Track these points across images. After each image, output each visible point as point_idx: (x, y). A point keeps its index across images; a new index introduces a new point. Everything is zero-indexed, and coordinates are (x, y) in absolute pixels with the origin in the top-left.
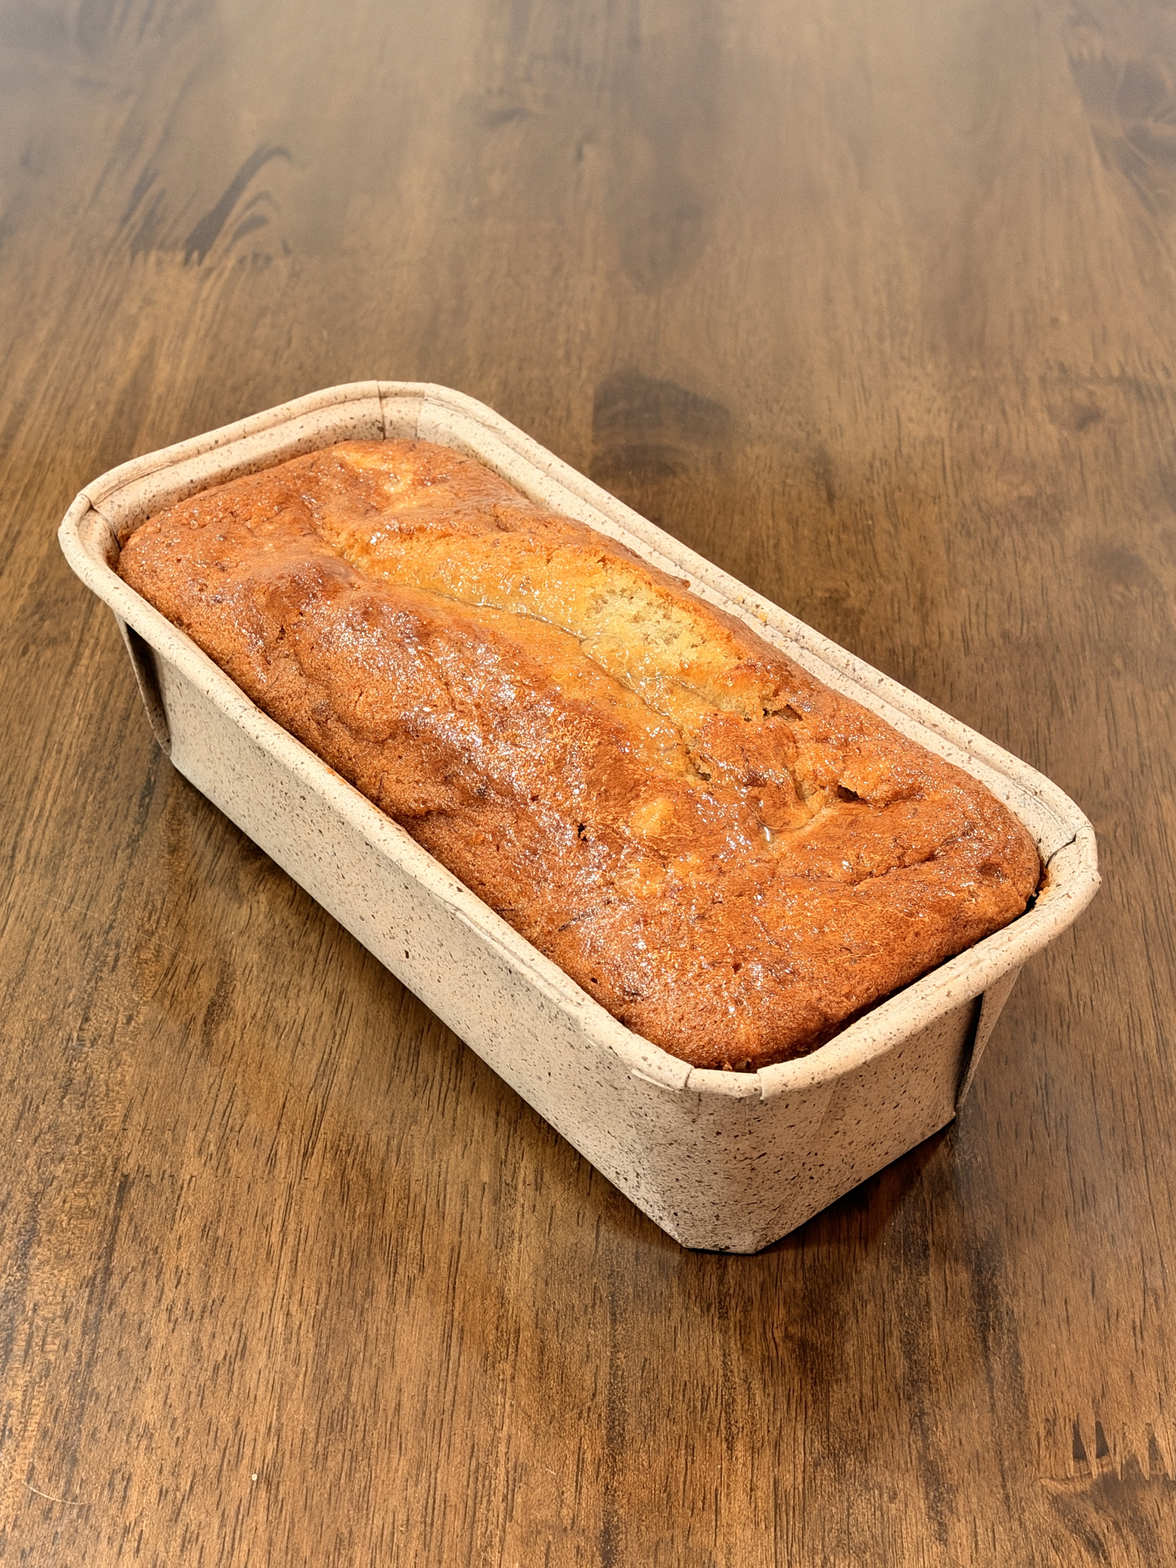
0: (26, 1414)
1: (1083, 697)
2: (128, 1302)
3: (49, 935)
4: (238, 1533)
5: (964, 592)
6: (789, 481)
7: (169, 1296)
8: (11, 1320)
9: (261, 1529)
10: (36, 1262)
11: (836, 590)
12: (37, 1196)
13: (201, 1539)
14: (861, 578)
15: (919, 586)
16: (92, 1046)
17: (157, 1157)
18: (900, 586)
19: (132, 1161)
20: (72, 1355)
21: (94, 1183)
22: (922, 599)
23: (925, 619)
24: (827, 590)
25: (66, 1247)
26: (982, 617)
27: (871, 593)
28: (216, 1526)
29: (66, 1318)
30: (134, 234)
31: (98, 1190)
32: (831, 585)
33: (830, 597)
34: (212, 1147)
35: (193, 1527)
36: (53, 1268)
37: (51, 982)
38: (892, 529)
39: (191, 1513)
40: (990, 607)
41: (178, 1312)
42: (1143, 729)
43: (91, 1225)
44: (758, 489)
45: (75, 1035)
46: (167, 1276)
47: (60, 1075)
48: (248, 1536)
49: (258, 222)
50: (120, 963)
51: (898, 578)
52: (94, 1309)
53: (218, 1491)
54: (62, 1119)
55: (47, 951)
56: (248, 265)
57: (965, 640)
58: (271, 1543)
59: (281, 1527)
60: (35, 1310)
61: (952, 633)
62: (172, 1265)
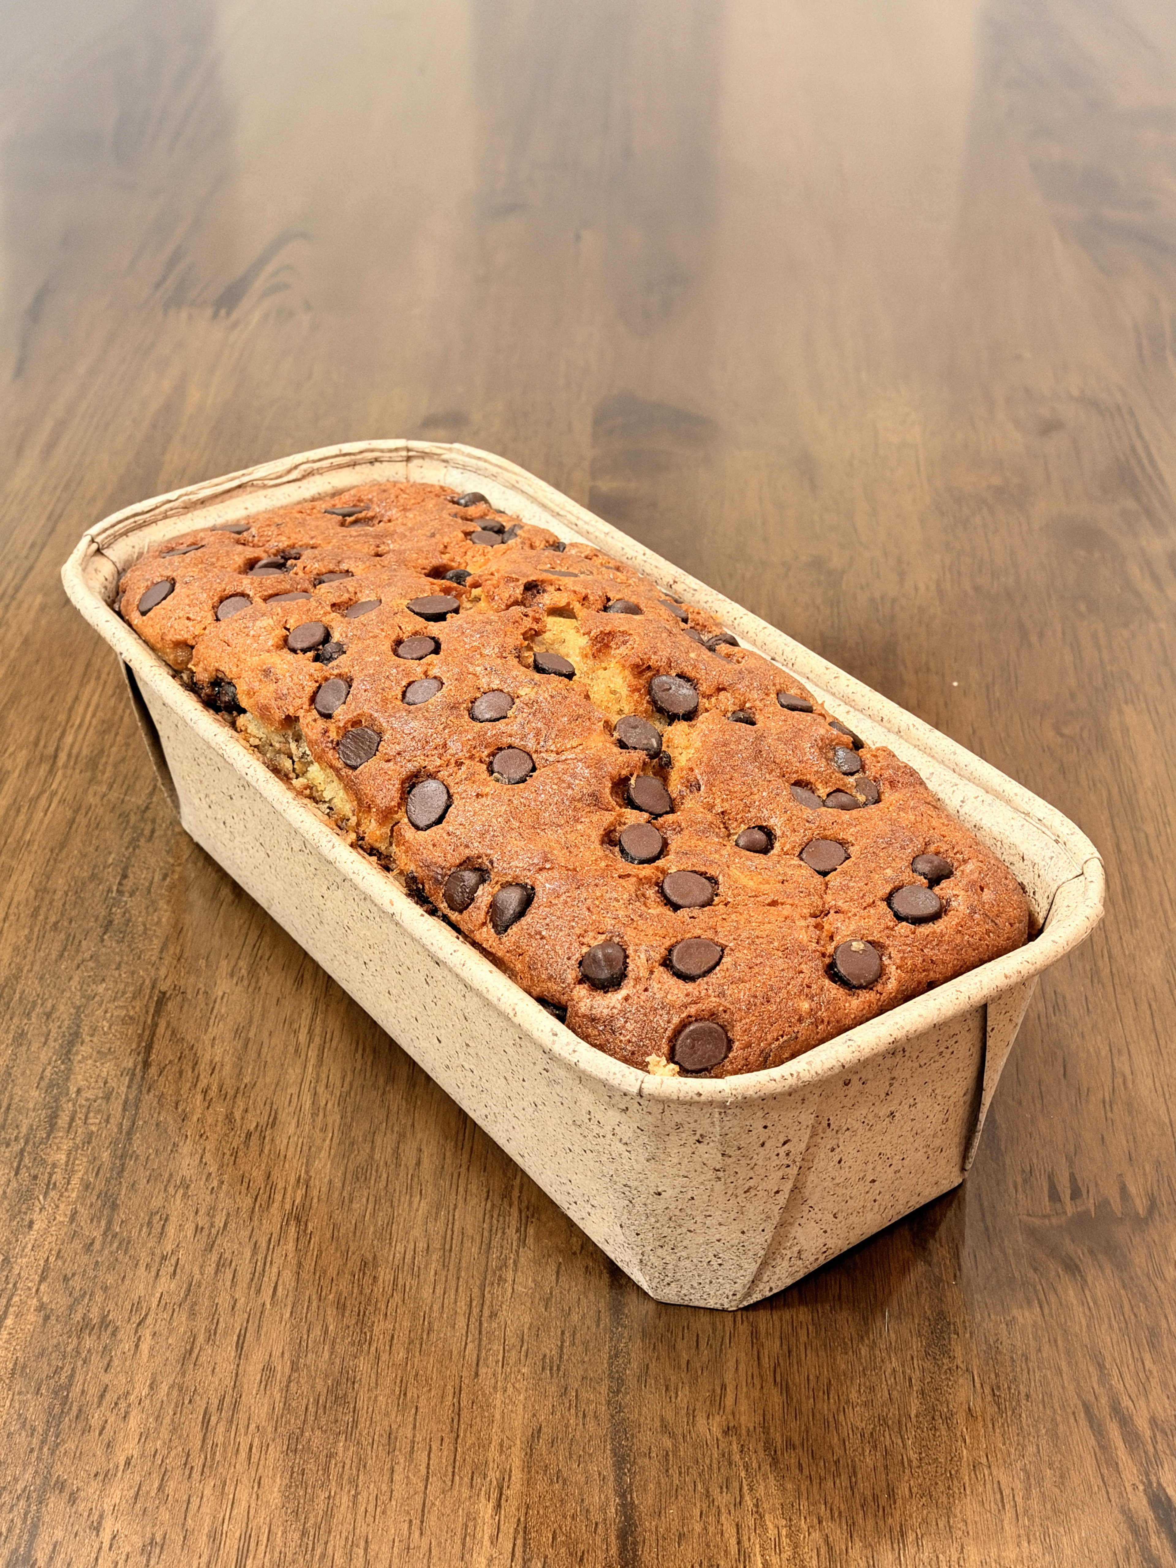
2: (165, 1086)
3: (90, 814)
4: (269, 1259)
7: (204, 1081)
8: (56, 1100)
9: (290, 1256)
10: (79, 1057)
12: (80, 1008)
13: (233, 1264)
14: (842, 546)
16: (131, 896)
18: (879, 553)
19: (168, 981)
20: (113, 1126)
21: (133, 998)
23: (902, 577)
28: (249, 1254)
29: (107, 1098)
31: (137, 1003)
34: (243, 971)
35: (227, 1255)
36: (95, 1062)
37: (92, 849)
39: (226, 1244)
41: (213, 1092)
43: (129, 1030)
45: (115, 888)
46: (203, 1066)
48: (278, 1261)
50: (156, 835)
52: (134, 1093)
53: (250, 1228)
54: (103, 951)
55: (88, 826)
58: (300, 1265)
59: (310, 1254)
60: (78, 1094)
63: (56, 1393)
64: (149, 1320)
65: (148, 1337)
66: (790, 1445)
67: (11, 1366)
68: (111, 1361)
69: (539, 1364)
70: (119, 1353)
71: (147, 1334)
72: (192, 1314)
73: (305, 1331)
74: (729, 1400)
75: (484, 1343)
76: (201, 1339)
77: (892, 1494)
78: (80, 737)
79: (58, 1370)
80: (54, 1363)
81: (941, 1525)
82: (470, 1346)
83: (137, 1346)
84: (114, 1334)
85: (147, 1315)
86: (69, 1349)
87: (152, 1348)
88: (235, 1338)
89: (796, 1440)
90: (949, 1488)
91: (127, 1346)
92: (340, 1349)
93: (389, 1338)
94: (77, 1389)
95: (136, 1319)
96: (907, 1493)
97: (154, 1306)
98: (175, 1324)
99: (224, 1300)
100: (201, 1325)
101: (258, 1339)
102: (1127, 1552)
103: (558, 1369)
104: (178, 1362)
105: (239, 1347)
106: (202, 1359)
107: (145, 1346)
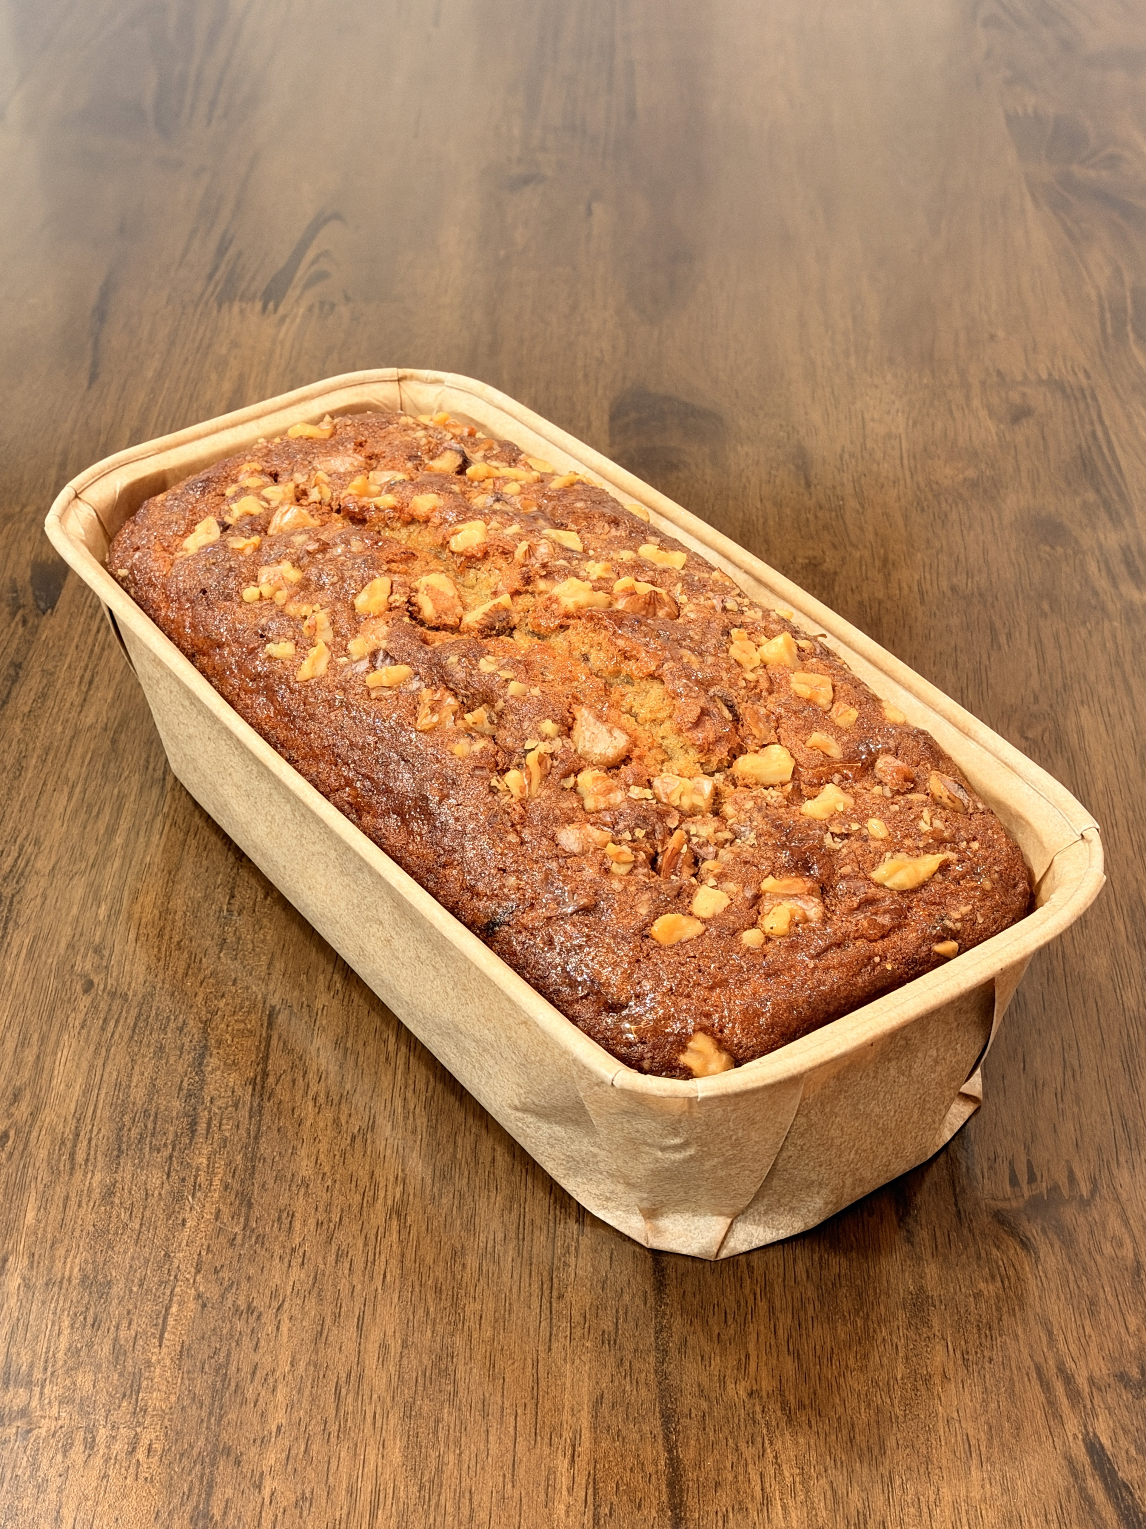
0: (211, 1172)
1: (1017, 634)
2: (282, 1093)
4: (378, 1249)
5: (919, 555)
6: (774, 472)
7: (313, 1090)
8: (194, 1109)
9: (395, 1246)
10: (210, 1069)
11: (815, 558)
12: (206, 1023)
13: (350, 1255)
14: (835, 547)
15: (882, 551)
16: (239, 915)
17: (296, 993)
18: (867, 553)
19: (277, 995)
20: (243, 1132)
21: (249, 1012)
22: (885, 562)
23: (887, 577)
24: (808, 558)
25: (232, 1057)
26: (935, 575)
27: (843, 559)
28: (361, 1245)
29: (236, 1106)
30: (219, 288)
31: (253, 1017)
32: (811, 553)
33: (810, 563)
34: (340, 985)
35: (343, 1247)
36: (223, 1072)
37: (202, 870)
38: (858, 507)
39: (341, 1237)
40: (941, 568)
41: (322, 1099)
42: (1066, 657)
43: (248, 1043)
44: (748, 479)
45: (225, 907)
46: (311, 1075)
47: (216, 936)
48: (386, 1252)
49: (322, 276)
51: (865, 547)
52: (257, 1100)
53: (361, 1222)
54: (220, 968)
56: (316, 310)
57: (921, 593)
58: (403, 1255)
59: (410, 1244)
60: (211, 1102)
61: (910, 588)
62: (314, 1068)
63: (217, 1371)
64: (286, 1305)
65: (287, 1321)
66: (800, 1403)
67: (179, 1348)
68: (257, 1343)
69: (600, 1338)
70: (264, 1334)
71: (285, 1317)
72: (320, 1300)
73: (411, 1312)
74: (751, 1365)
75: (555, 1321)
76: (328, 1323)
77: (882, 1445)
79: (216, 1351)
80: (213, 1345)
81: (922, 1471)
82: (543, 1324)
83: (278, 1328)
84: (259, 1318)
85: (283, 1301)
86: (224, 1332)
87: (290, 1331)
88: (356, 1322)
89: (804, 1398)
90: (928, 1440)
91: (270, 1328)
92: (440, 1328)
93: (478, 1318)
94: (232, 1369)
95: (275, 1305)
96: (895, 1444)
97: (288, 1293)
98: (307, 1309)
99: (344, 1285)
100: (328, 1310)
101: (374, 1320)
103: (615, 1341)
104: (311, 1342)
105: (360, 1327)
106: (331, 1339)
107: (284, 1329)
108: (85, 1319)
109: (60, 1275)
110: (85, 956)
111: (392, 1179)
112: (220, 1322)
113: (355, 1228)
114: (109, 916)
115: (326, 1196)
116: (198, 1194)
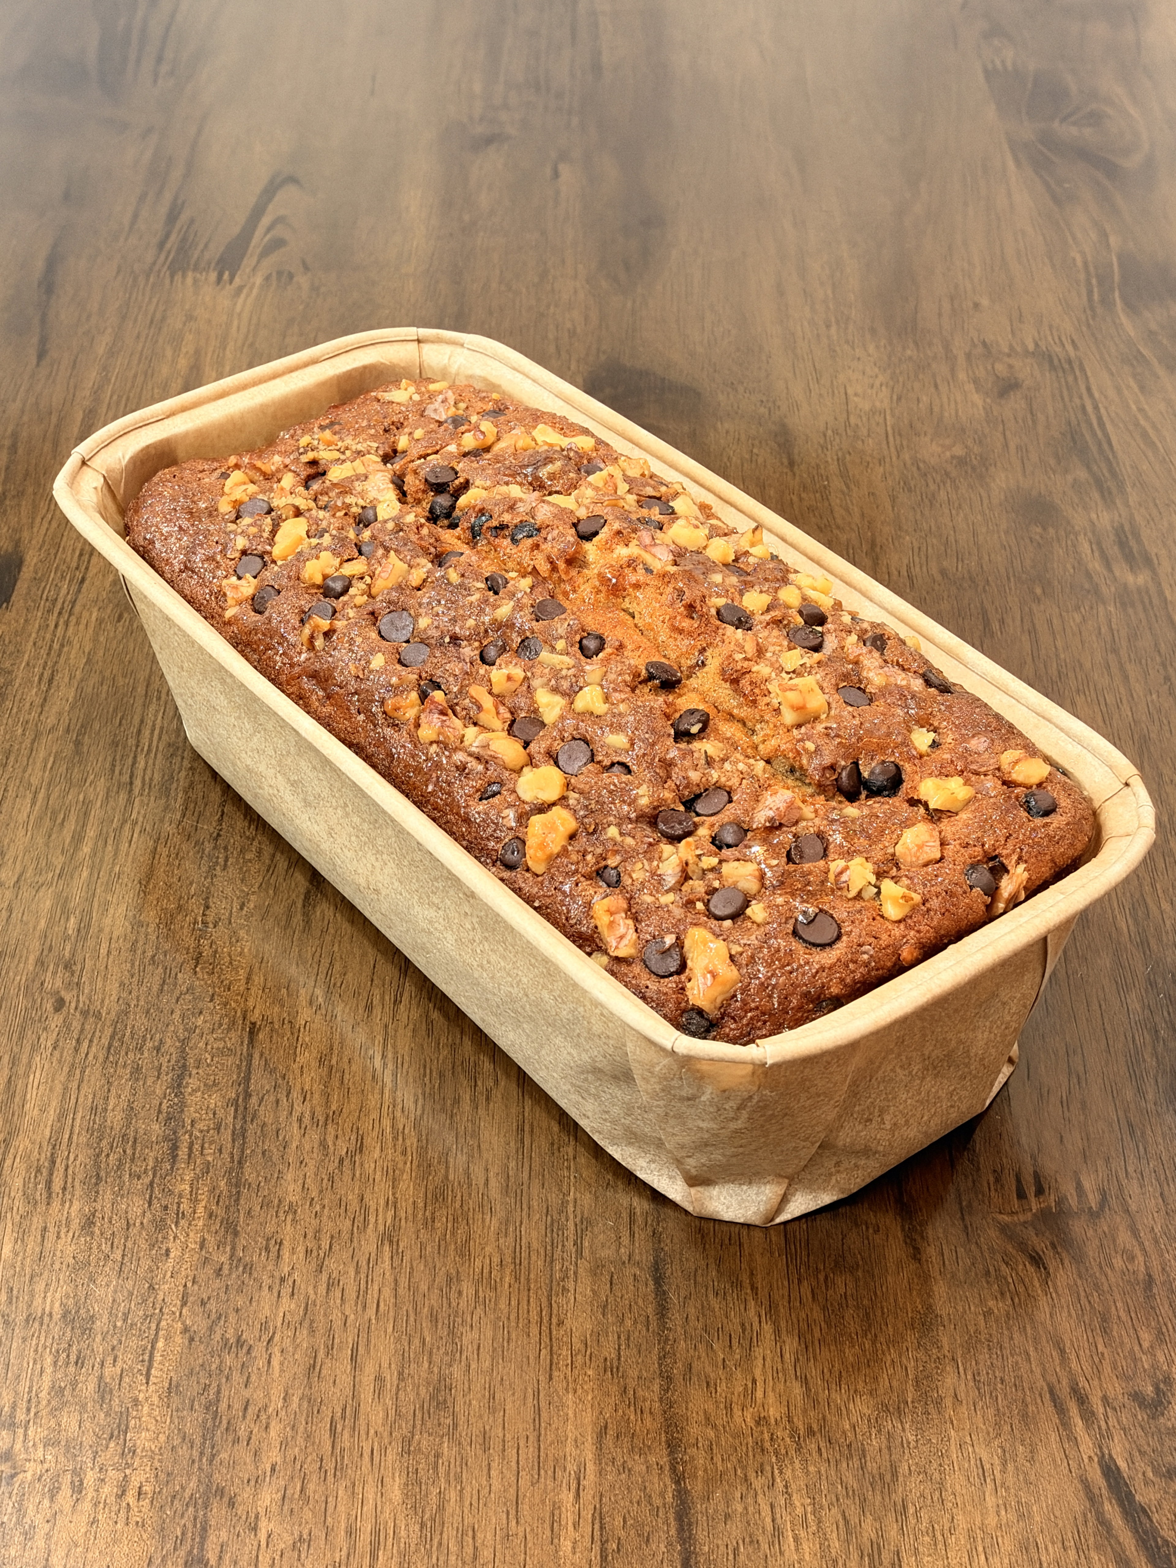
0: (194, 1199)
1: (1010, 620)
2: (266, 1114)
3: (169, 843)
6: (755, 451)
7: (298, 1109)
8: (175, 1133)
10: (189, 1090)
12: (184, 1041)
15: (869, 534)
16: (215, 927)
17: (276, 1009)
19: (257, 1012)
20: (226, 1155)
21: (228, 1030)
25: (212, 1077)
26: (924, 558)
28: (352, 1273)
29: (218, 1129)
30: (171, 258)
31: (232, 1034)
34: (320, 999)
35: (334, 1275)
36: (203, 1094)
37: (175, 880)
38: (845, 488)
39: (332, 1265)
40: (930, 550)
41: (307, 1120)
43: (228, 1062)
44: (730, 459)
45: (200, 919)
46: (295, 1096)
47: (191, 950)
49: (279, 243)
50: (229, 863)
51: (851, 529)
52: (240, 1122)
54: (197, 983)
55: (170, 856)
56: (274, 280)
57: (910, 577)
60: (192, 1126)
61: (899, 572)
62: (298, 1087)
63: (207, 1408)
64: (277, 1338)
65: (278, 1353)
66: (811, 1432)
67: (167, 1385)
68: (248, 1378)
69: (602, 1365)
70: (255, 1369)
71: (276, 1350)
72: (312, 1331)
73: (406, 1344)
74: (759, 1394)
75: (555, 1348)
76: (321, 1354)
77: (895, 1474)
78: (151, 762)
79: (206, 1388)
80: (202, 1381)
81: (935, 1499)
82: (543, 1352)
83: (269, 1362)
84: (249, 1351)
85: (274, 1333)
86: (214, 1366)
87: (282, 1364)
88: (350, 1352)
89: (815, 1427)
90: (941, 1465)
91: (261, 1362)
92: (436, 1359)
93: (475, 1347)
94: (223, 1406)
95: (265, 1338)
96: (907, 1471)
97: (279, 1324)
98: (298, 1341)
99: (336, 1317)
100: (320, 1342)
101: (369, 1353)
102: (1085, 1515)
103: (618, 1369)
104: (304, 1375)
105: (354, 1358)
106: (324, 1372)
107: (275, 1362)
108: (68, 1356)
109: (40, 1309)
110: (55, 973)
111: (382, 1202)
112: (209, 1357)
113: (346, 1255)
114: (79, 930)
115: (315, 1222)
116: (182, 1222)
